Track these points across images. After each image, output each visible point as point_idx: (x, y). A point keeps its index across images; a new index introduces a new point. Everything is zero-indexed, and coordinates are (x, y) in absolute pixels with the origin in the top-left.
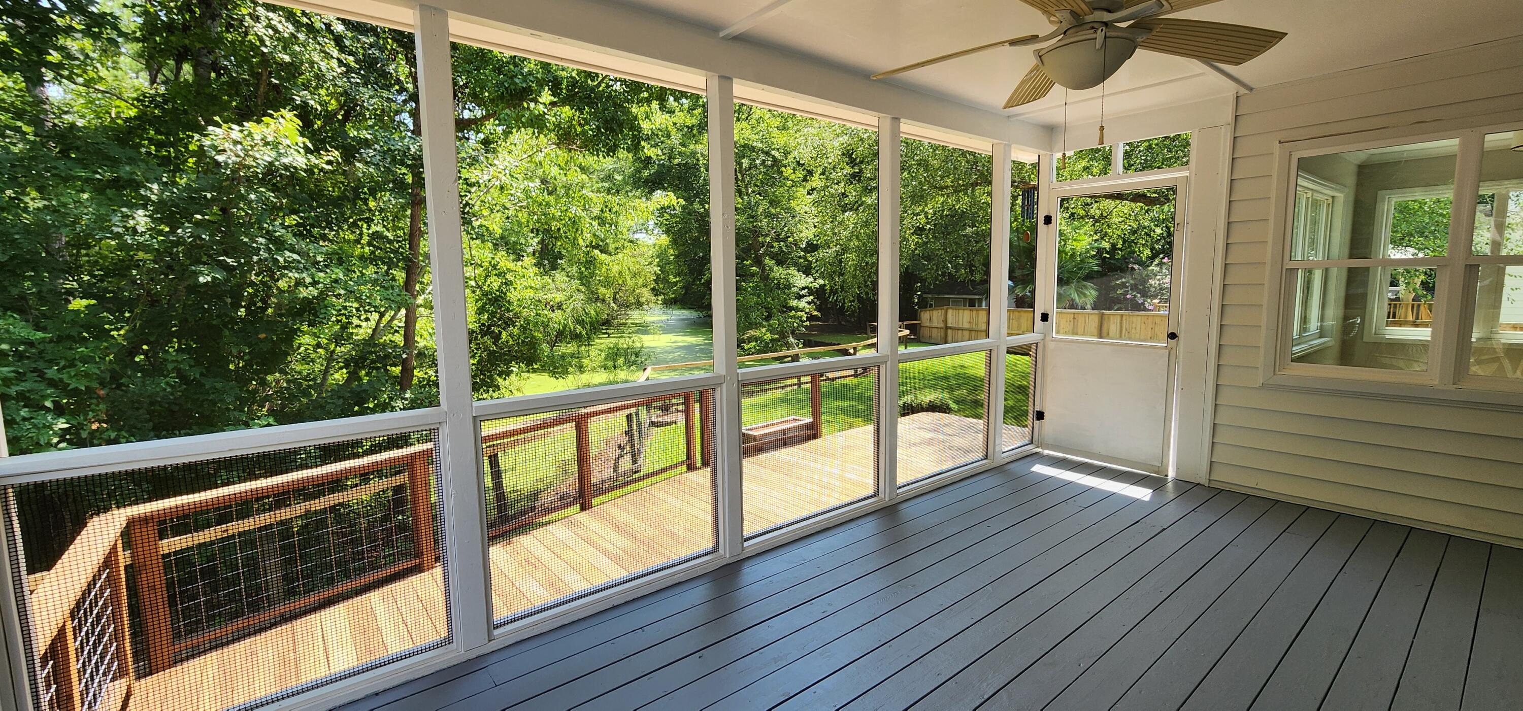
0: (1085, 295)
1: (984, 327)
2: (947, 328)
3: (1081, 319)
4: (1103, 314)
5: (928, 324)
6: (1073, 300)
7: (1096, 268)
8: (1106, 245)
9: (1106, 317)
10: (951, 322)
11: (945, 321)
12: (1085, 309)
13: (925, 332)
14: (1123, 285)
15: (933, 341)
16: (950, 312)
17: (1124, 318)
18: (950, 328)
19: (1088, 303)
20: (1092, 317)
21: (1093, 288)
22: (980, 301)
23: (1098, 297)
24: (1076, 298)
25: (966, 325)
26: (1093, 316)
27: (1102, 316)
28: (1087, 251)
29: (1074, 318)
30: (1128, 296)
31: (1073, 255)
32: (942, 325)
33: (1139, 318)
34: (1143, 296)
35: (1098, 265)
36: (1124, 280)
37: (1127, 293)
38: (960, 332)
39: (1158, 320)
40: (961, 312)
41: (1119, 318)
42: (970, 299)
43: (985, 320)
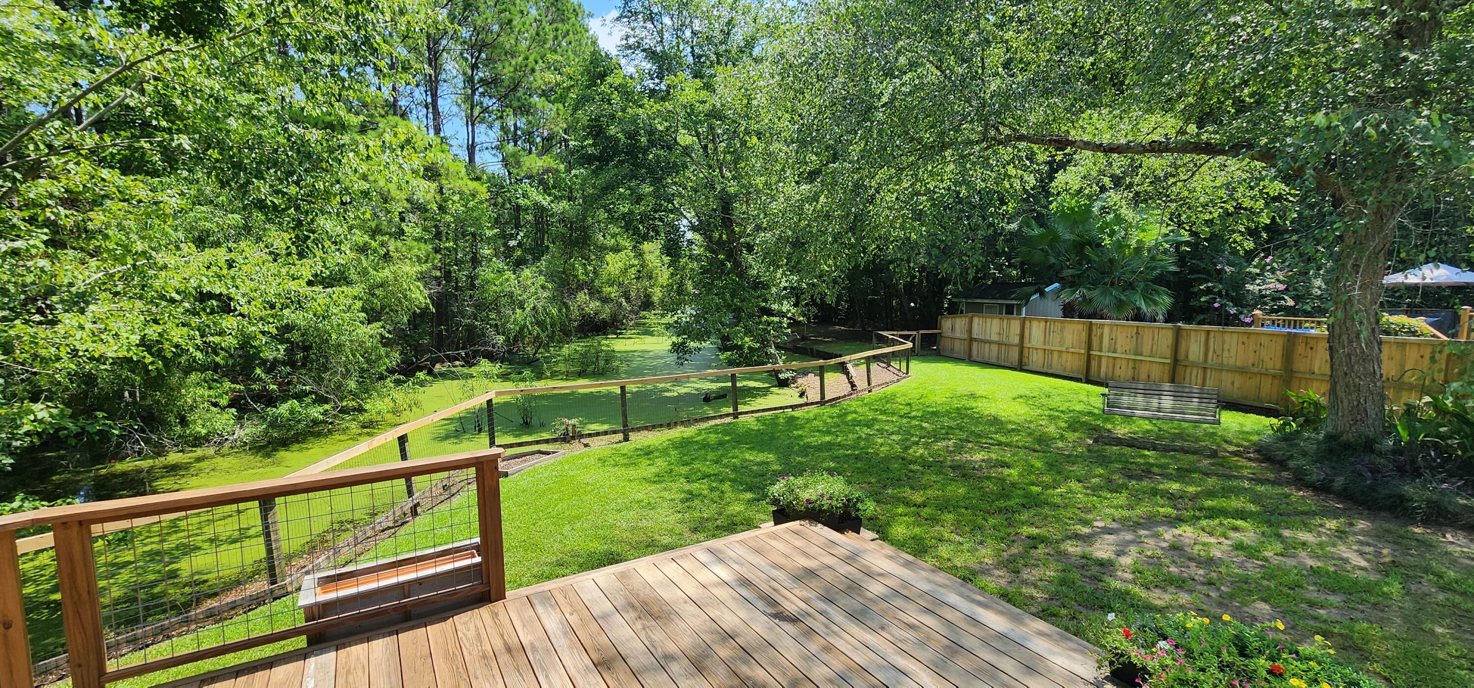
0: (1156, 303)
1: (1016, 340)
2: (971, 340)
3: (1147, 335)
4: (1179, 328)
5: (949, 334)
6: (1139, 309)
7: (1173, 268)
8: (1185, 236)
9: (1184, 333)
10: (976, 332)
11: (970, 331)
12: (1155, 321)
13: (946, 344)
14: (1209, 291)
15: (955, 355)
16: (976, 320)
17: (1212, 335)
18: (975, 340)
19: (1160, 313)
20: (1162, 332)
21: (1167, 294)
22: (1019, 307)
23: (1174, 305)
24: (1143, 306)
25: (995, 338)
26: (1164, 331)
27: (1178, 332)
28: (1158, 244)
29: (1138, 333)
30: (1216, 305)
31: (1138, 250)
32: (966, 336)
33: (1235, 336)
34: (1236, 305)
35: (1173, 263)
36: (1210, 284)
37: (1214, 300)
38: (987, 345)
39: (1265, 340)
40: (989, 320)
41: (1203, 335)
42: (1007, 305)
43: (1018, 331)
